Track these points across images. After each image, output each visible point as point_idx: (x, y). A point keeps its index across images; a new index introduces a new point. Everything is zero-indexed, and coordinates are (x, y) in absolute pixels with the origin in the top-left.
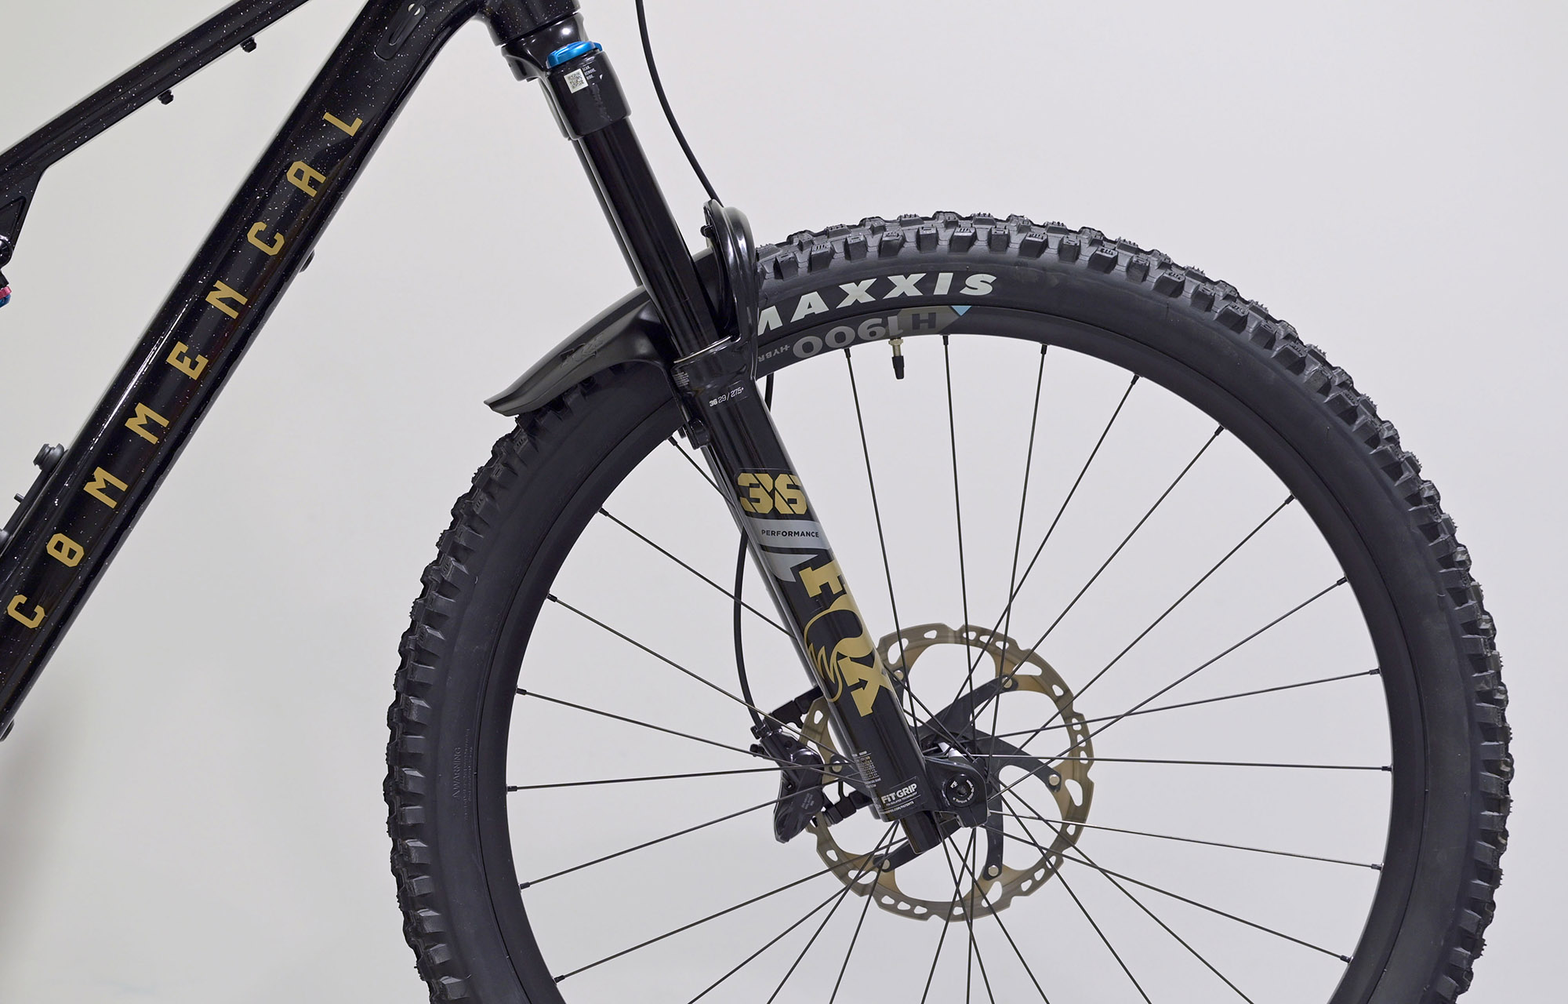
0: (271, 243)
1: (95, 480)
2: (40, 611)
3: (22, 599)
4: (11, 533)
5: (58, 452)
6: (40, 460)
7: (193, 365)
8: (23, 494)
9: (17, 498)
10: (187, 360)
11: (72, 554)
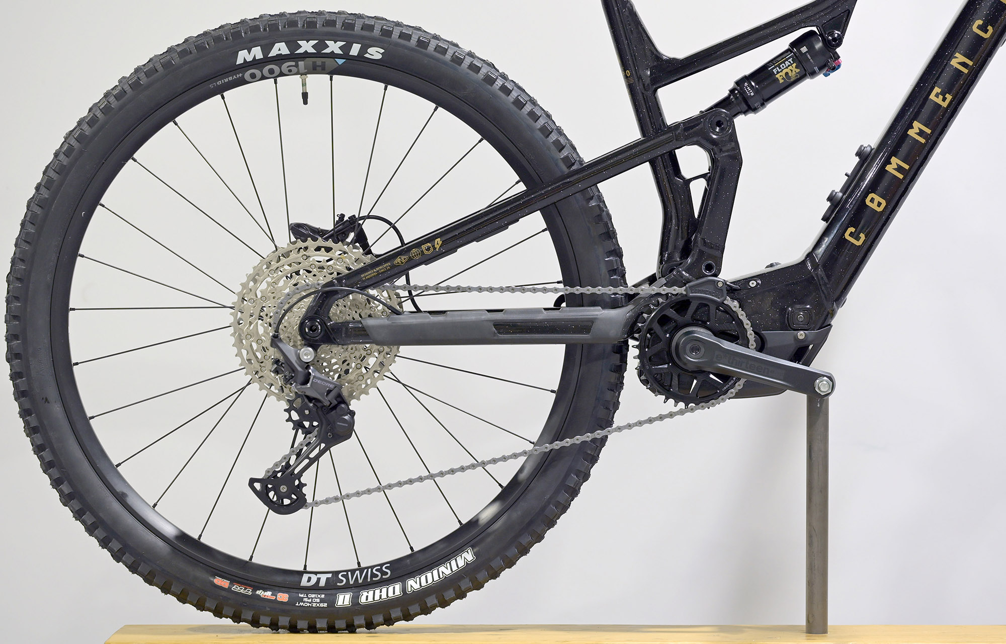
0: (986, 31)
1: (891, 164)
2: (862, 236)
3: (852, 229)
4: (844, 194)
5: (869, 149)
6: (859, 154)
7: (944, 99)
8: (850, 173)
9: (846, 175)
10: (941, 97)
11: (879, 204)
